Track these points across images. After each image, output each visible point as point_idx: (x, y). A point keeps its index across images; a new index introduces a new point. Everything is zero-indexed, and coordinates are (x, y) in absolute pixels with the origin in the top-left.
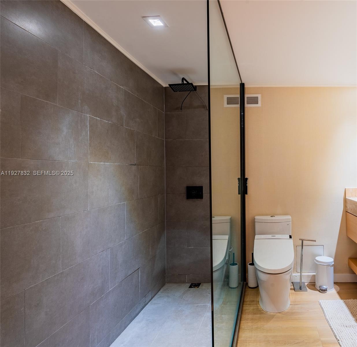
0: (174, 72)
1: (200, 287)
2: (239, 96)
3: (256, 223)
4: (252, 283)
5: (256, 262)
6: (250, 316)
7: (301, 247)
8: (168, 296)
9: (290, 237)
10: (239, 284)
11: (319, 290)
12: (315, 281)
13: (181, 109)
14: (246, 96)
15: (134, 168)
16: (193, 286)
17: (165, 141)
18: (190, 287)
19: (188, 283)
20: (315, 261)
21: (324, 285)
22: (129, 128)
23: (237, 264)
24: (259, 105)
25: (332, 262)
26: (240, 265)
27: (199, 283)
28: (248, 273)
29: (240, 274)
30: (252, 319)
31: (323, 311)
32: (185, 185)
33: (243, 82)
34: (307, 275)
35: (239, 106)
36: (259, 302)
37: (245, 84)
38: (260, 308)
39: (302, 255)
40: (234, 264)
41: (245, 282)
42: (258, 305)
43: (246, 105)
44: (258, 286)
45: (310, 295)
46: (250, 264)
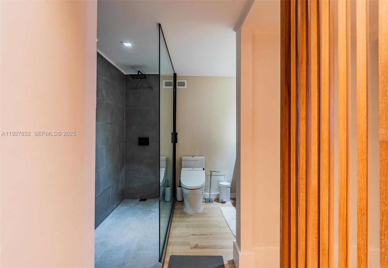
0: (133, 67)
1: (146, 201)
2: (173, 81)
3: (182, 161)
4: (179, 198)
5: (182, 183)
6: (178, 215)
7: (210, 176)
8: (127, 206)
9: (204, 169)
10: (171, 199)
11: (221, 202)
12: (219, 197)
13: (136, 89)
14: (177, 81)
15: (109, 125)
16: (142, 200)
17: (125, 109)
18: (140, 201)
19: (138, 199)
20: (219, 185)
21: (224, 199)
22: (107, 102)
23: (170, 187)
24: (186, 87)
25: (229, 185)
26: (172, 187)
27: (146, 198)
28: (177, 193)
29: (172, 194)
30: (179, 217)
31: (222, 212)
32: (138, 137)
33: (175, 73)
34: (214, 194)
35: (172, 87)
36: (183, 208)
37: (177, 74)
38: (184, 211)
39: (211, 181)
40: (168, 187)
41: (175, 198)
42: (183, 210)
43: (177, 87)
44: (183, 201)
45: (216, 205)
46: (178, 187)
